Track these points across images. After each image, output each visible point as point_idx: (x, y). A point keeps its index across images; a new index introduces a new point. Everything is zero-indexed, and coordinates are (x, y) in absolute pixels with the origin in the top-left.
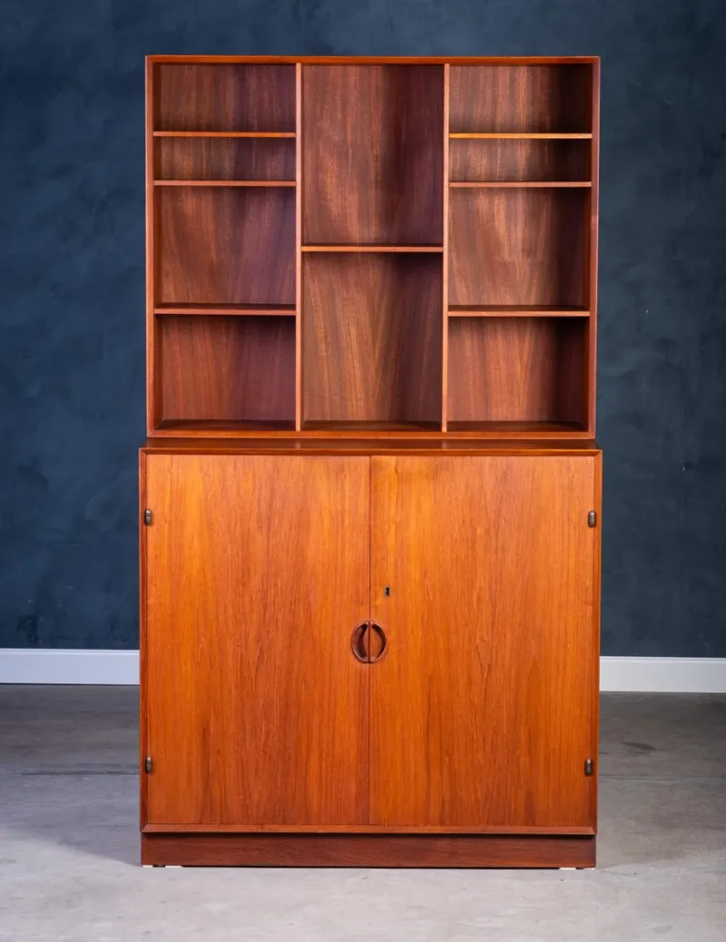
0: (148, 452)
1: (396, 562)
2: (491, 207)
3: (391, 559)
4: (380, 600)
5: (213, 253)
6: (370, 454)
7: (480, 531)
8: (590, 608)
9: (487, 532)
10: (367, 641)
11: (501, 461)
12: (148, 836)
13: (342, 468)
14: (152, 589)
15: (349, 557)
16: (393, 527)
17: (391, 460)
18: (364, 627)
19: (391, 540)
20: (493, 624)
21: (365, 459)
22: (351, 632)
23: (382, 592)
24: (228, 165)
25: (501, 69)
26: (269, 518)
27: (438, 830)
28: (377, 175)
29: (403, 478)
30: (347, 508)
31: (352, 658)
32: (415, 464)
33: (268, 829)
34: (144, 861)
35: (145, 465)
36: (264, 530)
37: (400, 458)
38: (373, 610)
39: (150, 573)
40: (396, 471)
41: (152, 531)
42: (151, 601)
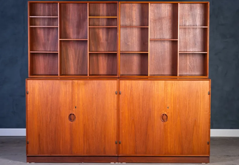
0: (28, 80)
1: (77, 101)
2: (99, 31)
3: (76, 100)
4: (74, 109)
5: (43, 41)
6: (72, 80)
7: (94, 95)
8: (116, 110)
9: (95, 95)
10: (72, 117)
11: (98, 81)
12: (27, 156)
13: (66, 83)
14: (28, 107)
15: (68, 100)
16: (77, 94)
17: (76, 81)
18: (71, 114)
19: (76, 97)
20: (97, 114)
21: (71, 81)
22: (68, 116)
23: (75, 107)
24: (46, 23)
25: (101, 4)
26: (52, 93)
27: (86, 155)
28: (76, 25)
29: (79, 85)
30: (67, 90)
31: (69, 120)
32: (81, 82)
33: (52, 155)
34: (27, 162)
35: (27, 82)
36: (51, 95)
37: (78, 81)
38: (73, 111)
39: (28, 104)
40: (77, 83)
41: (28, 95)
42: (28, 109)
